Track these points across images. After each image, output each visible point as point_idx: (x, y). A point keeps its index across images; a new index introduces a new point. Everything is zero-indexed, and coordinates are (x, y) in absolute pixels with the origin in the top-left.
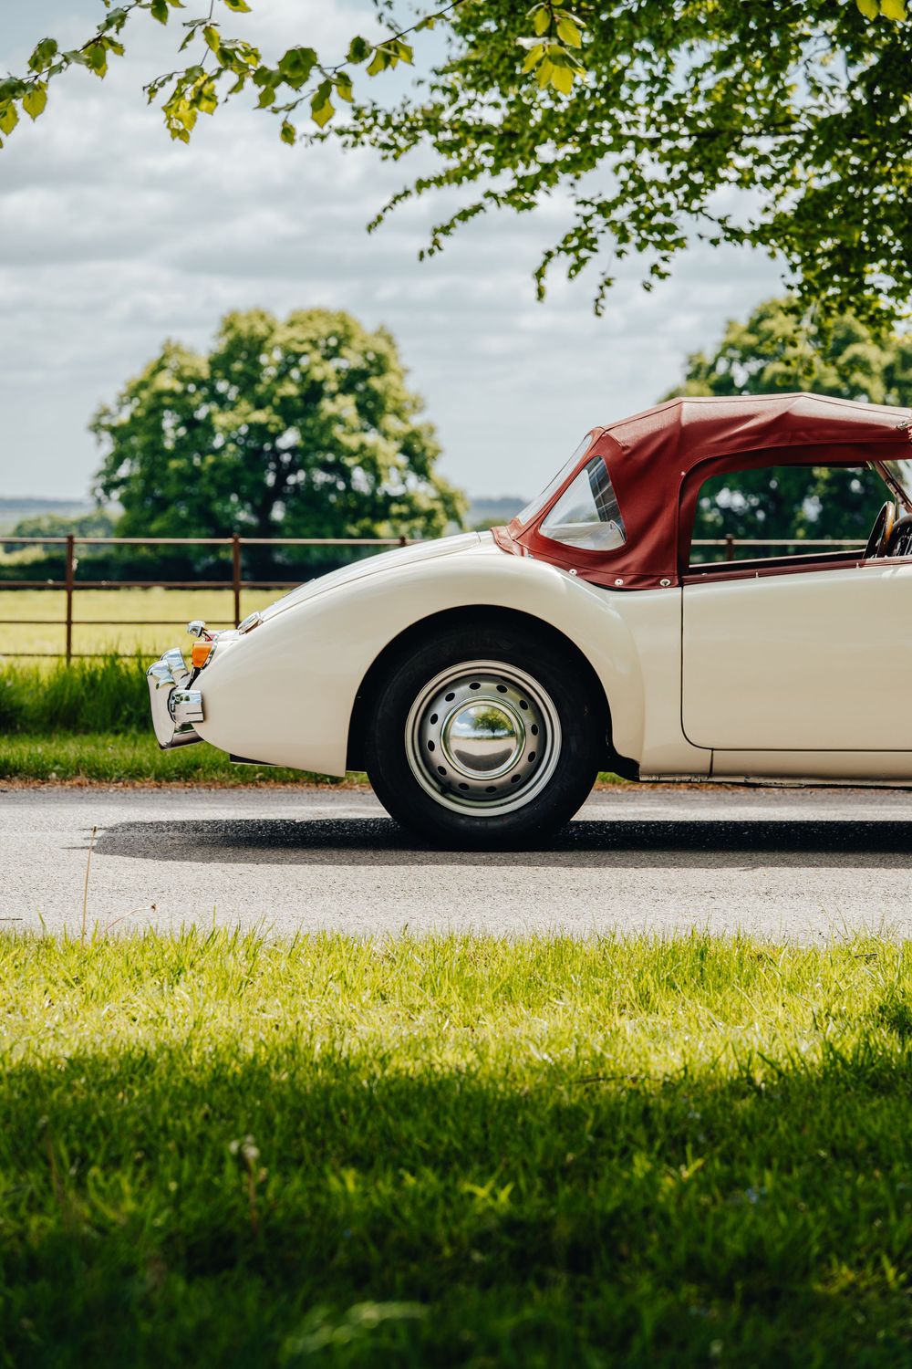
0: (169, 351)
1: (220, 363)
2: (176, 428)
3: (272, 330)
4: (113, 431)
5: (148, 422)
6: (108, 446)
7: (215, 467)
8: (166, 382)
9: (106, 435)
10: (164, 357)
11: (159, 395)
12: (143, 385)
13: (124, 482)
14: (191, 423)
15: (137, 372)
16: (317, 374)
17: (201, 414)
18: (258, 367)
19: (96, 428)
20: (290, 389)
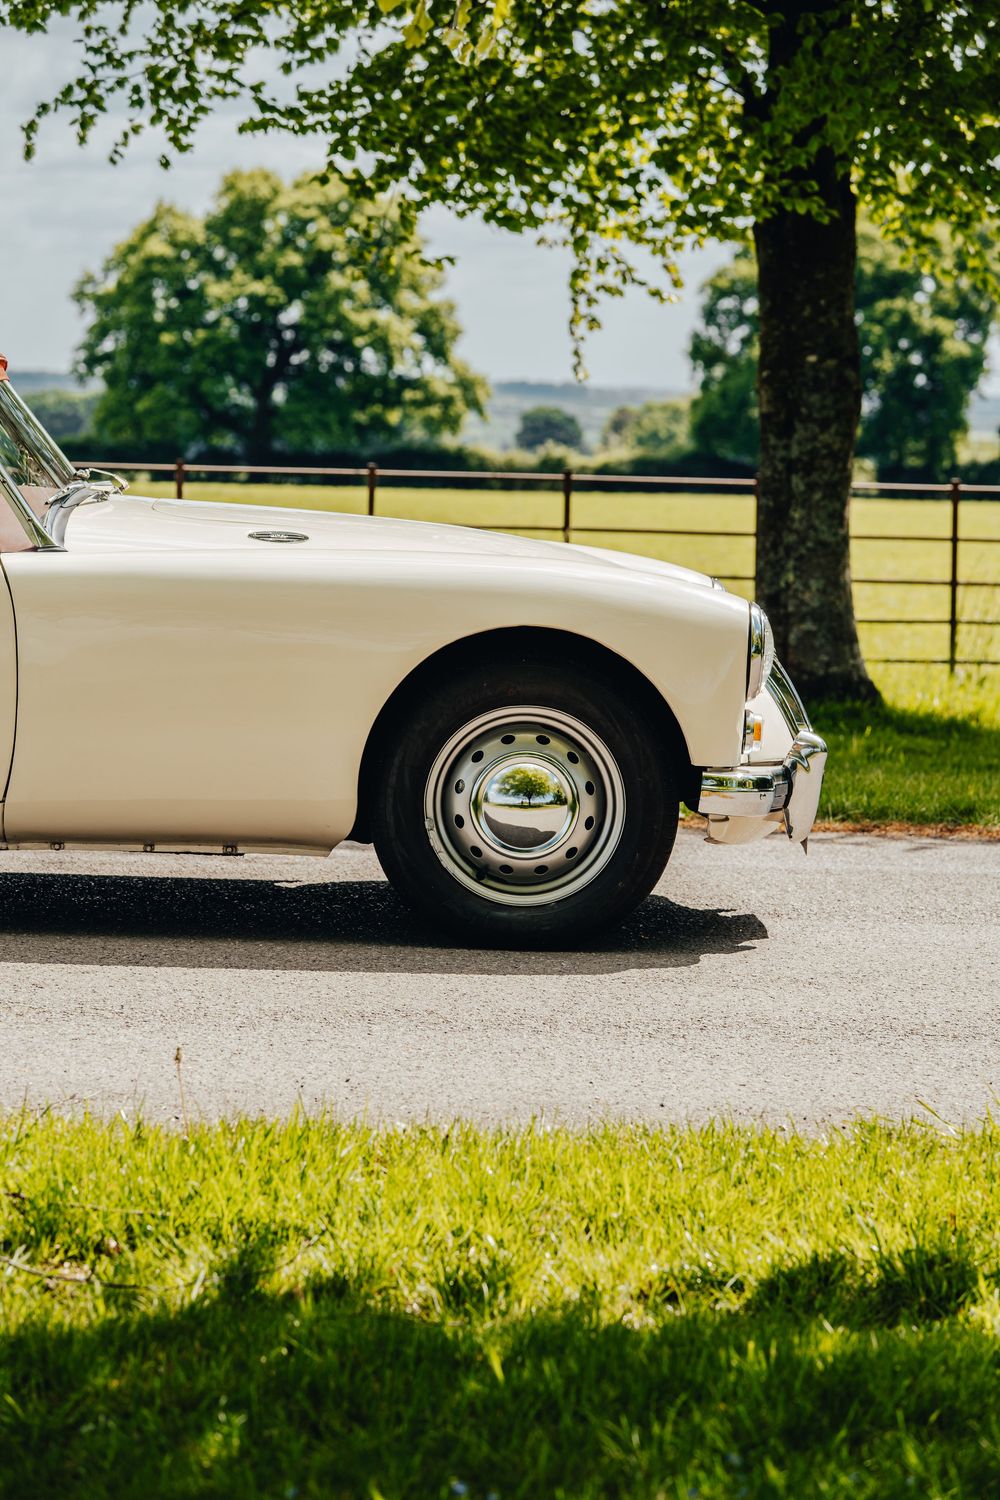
0: (164, 211)
1: (218, 227)
2: (166, 298)
3: (276, 192)
4: (99, 300)
5: (137, 289)
6: (91, 317)
7: (207, 342)
8: (157, 246)
9: (89, 305)
10: (155, 220)
11: (149, 261)
12: (132, 249)
13: (108, 357)
14: (183, 294)
15: (125, 236)
16: (325, 242)
17: (193, 285)
18: (260, 233)
19: (79, 296)
20: (294, 259)
